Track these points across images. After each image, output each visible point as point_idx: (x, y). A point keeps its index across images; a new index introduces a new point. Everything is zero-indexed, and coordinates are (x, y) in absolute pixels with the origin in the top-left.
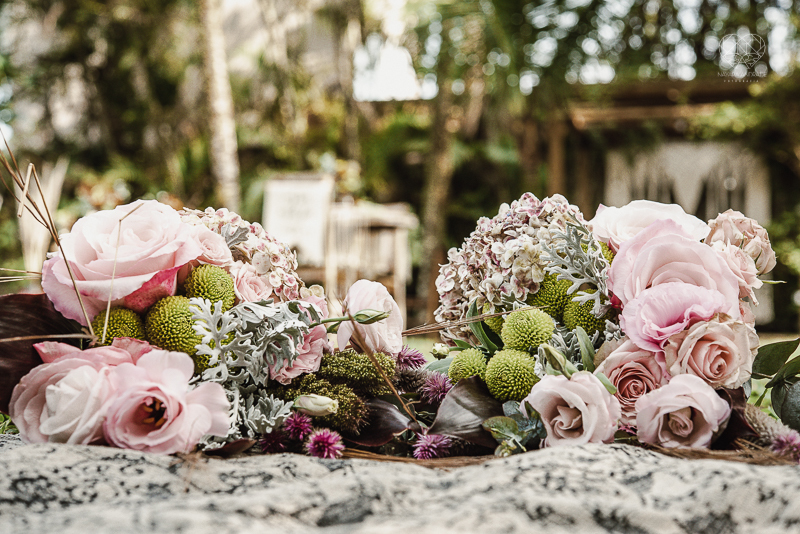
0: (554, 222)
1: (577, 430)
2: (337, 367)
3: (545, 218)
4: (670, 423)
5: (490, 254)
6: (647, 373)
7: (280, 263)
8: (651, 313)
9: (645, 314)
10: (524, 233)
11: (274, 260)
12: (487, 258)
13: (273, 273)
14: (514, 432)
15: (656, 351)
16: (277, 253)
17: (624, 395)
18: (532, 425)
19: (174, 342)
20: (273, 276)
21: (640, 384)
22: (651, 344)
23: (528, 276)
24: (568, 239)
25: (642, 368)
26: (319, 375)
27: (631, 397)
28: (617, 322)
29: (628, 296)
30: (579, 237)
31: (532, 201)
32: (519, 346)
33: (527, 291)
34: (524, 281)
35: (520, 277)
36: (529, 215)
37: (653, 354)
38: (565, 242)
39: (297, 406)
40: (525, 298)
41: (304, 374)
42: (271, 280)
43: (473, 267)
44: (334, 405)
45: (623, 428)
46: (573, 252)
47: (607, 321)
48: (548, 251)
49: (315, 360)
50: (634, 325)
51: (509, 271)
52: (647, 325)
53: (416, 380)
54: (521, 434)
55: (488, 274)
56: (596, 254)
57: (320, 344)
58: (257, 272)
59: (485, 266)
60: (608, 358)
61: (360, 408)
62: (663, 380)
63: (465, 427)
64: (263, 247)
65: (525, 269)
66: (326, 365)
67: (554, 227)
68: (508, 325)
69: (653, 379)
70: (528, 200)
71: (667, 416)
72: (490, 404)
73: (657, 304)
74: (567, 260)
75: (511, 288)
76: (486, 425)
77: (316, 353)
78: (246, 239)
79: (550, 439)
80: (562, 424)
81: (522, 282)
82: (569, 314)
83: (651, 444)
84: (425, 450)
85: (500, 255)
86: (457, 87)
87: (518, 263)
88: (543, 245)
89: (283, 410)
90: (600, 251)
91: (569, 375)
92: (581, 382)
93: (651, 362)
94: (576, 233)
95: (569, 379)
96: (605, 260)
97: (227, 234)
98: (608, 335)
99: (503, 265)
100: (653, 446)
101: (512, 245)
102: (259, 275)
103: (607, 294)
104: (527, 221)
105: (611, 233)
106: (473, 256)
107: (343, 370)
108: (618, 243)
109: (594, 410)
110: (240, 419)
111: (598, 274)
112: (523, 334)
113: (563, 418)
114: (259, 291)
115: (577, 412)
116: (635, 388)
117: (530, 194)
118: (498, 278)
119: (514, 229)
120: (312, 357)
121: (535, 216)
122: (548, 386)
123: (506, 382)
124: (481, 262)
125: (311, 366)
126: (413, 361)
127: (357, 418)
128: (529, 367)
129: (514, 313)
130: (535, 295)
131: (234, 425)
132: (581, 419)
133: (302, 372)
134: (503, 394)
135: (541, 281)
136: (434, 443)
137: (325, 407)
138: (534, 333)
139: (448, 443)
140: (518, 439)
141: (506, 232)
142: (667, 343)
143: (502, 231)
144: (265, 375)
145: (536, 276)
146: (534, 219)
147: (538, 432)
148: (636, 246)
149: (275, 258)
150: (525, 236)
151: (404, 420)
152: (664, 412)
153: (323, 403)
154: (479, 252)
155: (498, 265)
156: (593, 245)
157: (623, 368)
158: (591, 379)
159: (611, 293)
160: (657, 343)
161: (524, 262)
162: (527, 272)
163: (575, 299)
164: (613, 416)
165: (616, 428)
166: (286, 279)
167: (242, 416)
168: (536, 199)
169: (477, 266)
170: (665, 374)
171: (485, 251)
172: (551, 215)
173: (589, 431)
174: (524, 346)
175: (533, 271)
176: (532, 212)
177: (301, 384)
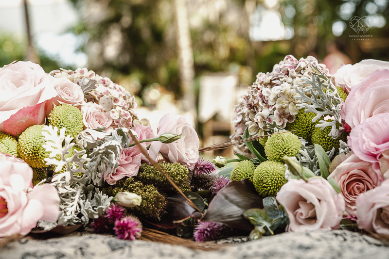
0: (306, 74)
1: (313, 219)
2: (150, 172)
3: (300, 71)
4: (382, 215)
5: (261, 96)
6: (366, 177)
7: (119, 104)
8: (370, 135)
9: (366, 135)
10: (285, 81)
11: (115, 101)
12: (259, 98)
13: (113, 110)
14: (265, 219)
15: (373, 161)
16: (117, 96)
17: (350, 193)
18: (281, 214)
19: (36, 156)
20: (113, 112)
21: (361, 186)
22: (370, 157)
23: (286, 111)
24: (313, 84)
25: (363, 174)
26: (136, 178)
27: (355, 195)
28: (346, 141)
29: (355, 123)
30: (321, 83)
31: (292, 60)
32: (275, 159)
33: (286, 121)
34: (284, 114)
35: (281, 111)
36: (289, 70)
37: (371, 164)
38: (311, 87)
39: (116, 200)
40: (285, 126)
41: (126, 177)
42: (112, 115)
43: (250, 105)
44: (138, 199)
45: (349, 217)
46: (316, 93)
47: (340, 141)
48: (299, 92)
49: (136, 168)
50: (357, 143)
51: (273, 107)
52: (367, 143)
53: (209, 182)
54: (270, 221)
55: (260, 110)
56: (333, 94)
57: (140, 157)
58: (103, 109)
59: (258, 104)
60: (338, 167)
61: (161, 201)
62: (379, 182)
63: (230, 216)
64: (107, 93)
65: (284, 106)
66: (143, 172)
67: (305, 76)
68: (269, 144)
69: (371, 182)
70: (289, 60)
71: (380, 210)
72: (253, 199)
73: (375, 128)
74: (312, 99)
75: (275, 118)
76: (245, 215)
77: (136, 163)
78: (95, 88)
79: (292, 225)
80: (302, 214)
81: (283, 114)
82: (315, 136)
83: (367, 230)
84: (202, 232)
85: (268, 97)
86: (301, 30)
87: (280, 102)
88: (296, 89)
89: (106, 203)
90: (336, 92)
91: (306, 179)
92: (316, 184)
93: (370, 170)
94: (318, 80)
95: (307, 182)
96: (340, 99)
97: (82, 84)
98: (341, 150)
99: (270, 103)
100: (368, 232)
101: (276, 89)
102: (105, 111)
103: (340, 121)
104: (287, 74)
105: (347, 81)
106: (251, 98)
107: (152, 175)
108: (350, 87)
109: (324, 204)
110: (78, 208)
111: (334, 108)
112: (278, 150)
113: (303, 210)
114: (102, 122)
115: (312, 206)
116: (358, 188)
117: (291, 56)
118: (266, 112)
119: (278, 79)
120: (133, 166)
121: (293, 70)
122: (292, 186)
123: (265, 183)
124: (256, 102)
125: (132, 172)
126: (206, 169)
127: (158, 208)
128: (282, 173)
129: (273, 135)
130: (292, 124)
131: (73, 213)
132: (315, 211)
133: (124, 176)
134: (264, 192)
135: (296, 114)
136: (209, 227)
137: (131, 201)
138: (286, 149)
139: (219, 227)
140: (268, 225)
141: (273, 82)
142: (381, 156)
143: (271, 81)
144: (100, 178)
145: (292, 111)
146: (292, 72)
147: (285, 219)
148: (362, 88)
149: (116, 100)
150: (286, 83)
151: (191, 210)
152: (377, 206)
153: (132, 198)
154: (255, 95)
155: (266, 103)
156: (330, 88)
157: (349, 174)
158: (323, 183)
159: (343, 121)
160: (374, 156)
161: (284, 101)
162: (286, 107)
163: (317, 126)
164: (339, 209)
165: (341, 218)
166: (122, 113)
167: (80, 207)
168: (294, 59)
169: (253, 104)
170: (380, 178)
171: (258, 94)
172: (304, 69)
173: (321, 220)
174: (279, 159)
175: (290, 107)
176: (291, 67)
177: (124, 184)
